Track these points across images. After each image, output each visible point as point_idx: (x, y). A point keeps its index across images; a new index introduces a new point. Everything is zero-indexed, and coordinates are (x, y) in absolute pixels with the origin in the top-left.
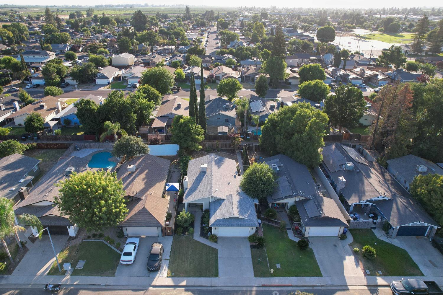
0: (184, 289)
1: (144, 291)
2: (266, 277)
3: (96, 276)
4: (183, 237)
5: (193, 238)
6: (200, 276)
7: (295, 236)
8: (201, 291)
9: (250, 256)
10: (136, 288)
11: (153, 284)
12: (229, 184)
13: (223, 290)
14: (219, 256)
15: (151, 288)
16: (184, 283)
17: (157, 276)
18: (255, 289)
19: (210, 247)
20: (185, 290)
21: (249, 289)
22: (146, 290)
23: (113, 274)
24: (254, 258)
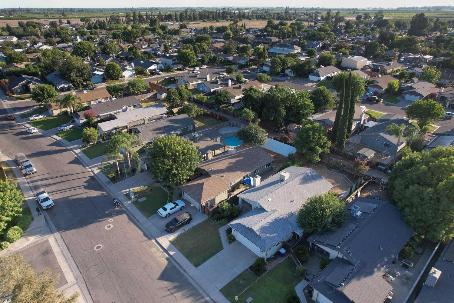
0: (167, 256)
1: (148, 239)
2: (227, 299)
3: (140, 211)
4: (213, 223)
5: (219, 228)
6: (187, 257)
7: (304, 290)
8: (174, 266)
9: (239, 273)
10: (147, 234)
11: (158, 239)
12: (291, 201)
13: (187, 279)
14: (218, 254)
15: (153, 241)
16: (172, 253)
17: (166, 236)
18: (207, 299)
19: (221, 242)
20: (167, 259)
21: (204, 295)
22: (150, 239)
23: (148, 217)
24: (240, 276)
